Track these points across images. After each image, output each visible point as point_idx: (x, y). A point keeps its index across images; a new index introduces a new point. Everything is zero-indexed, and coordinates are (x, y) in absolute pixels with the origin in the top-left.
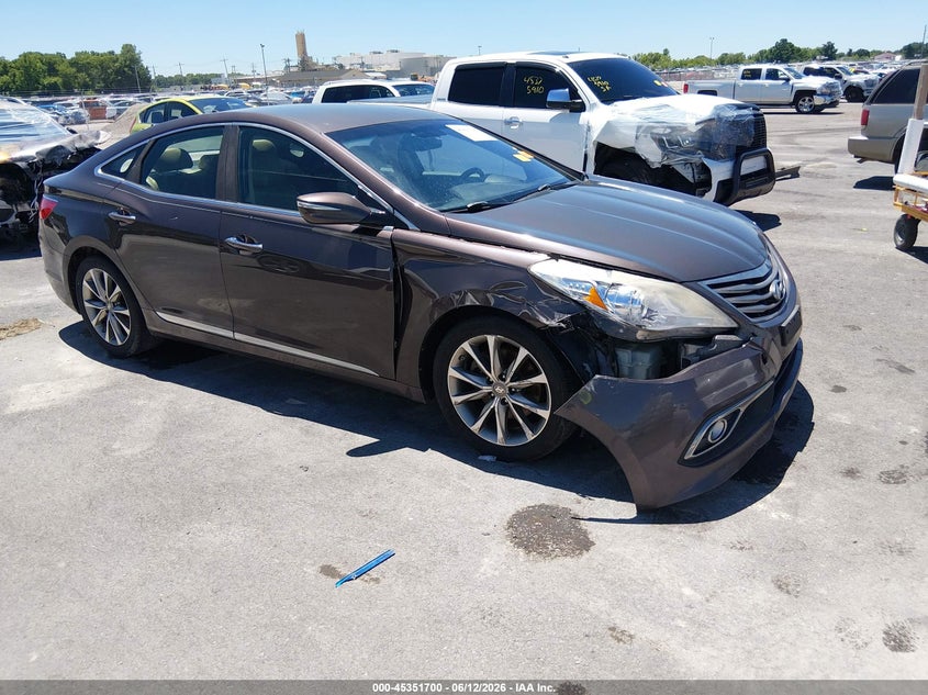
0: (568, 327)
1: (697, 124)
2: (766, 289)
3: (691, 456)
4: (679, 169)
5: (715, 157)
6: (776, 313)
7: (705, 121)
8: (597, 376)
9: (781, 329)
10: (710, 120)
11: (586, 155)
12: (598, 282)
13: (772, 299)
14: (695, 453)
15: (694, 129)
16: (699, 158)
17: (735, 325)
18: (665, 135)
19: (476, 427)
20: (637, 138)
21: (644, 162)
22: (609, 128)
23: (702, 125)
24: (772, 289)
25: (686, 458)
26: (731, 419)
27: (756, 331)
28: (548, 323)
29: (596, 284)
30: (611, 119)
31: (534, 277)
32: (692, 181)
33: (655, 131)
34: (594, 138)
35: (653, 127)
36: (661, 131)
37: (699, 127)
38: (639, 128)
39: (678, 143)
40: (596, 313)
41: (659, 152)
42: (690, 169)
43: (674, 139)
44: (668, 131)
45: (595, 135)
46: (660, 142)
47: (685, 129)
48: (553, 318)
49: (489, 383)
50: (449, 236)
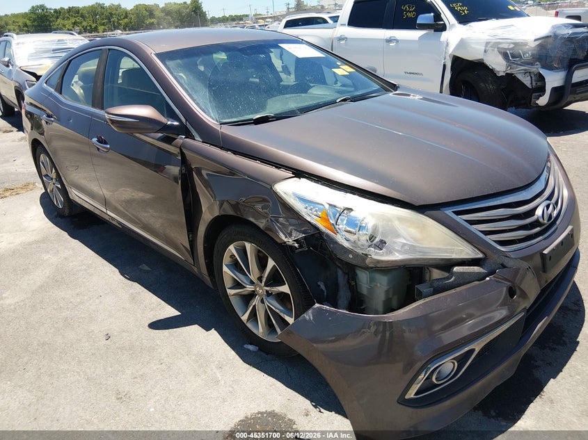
0: (301, 246)
1: (535, 40)
2: (531, 212)
3: (412, 396)
4: (520, 77)
5: (550, 68)
6: (541, 238)
7: (543, 38)
8: (317, 305)
9: (543, 256)
10: (547, 37)
11: (444, 66)
12: (330, 205)
13: (537, 223)
14: (416, 394)
15: (533, 45)
16: (538, 68)
17: (480, 255)
18: (509, 49)
19: (245, 318)
20: (485, 51)
21: (492, 71)
22: (462, 44)
23: (540, 41)
24: (539, 212)
25: (406, 397)
26: (461, 360)
27: (506, 262)
28: (286, 240)
29: (327, 206)
30: (464, 37)
31: (276, 194)
32: (529, 86)
33: (501, 46)
34: (450, 52)
35: (500, 43)
36: (506, 46)
37: (537, 43)
38: (487, 43)
39: (520, 56)
40: (327, 235)
41: (504, 63)
42: (529, 77)
43: (516, 52)
44: (512, 46)
45: (451, 50)
46: (505, 56)
47: (526, 44)
48: (290, 235)
49: (252, 283)
50: (221, 148)
